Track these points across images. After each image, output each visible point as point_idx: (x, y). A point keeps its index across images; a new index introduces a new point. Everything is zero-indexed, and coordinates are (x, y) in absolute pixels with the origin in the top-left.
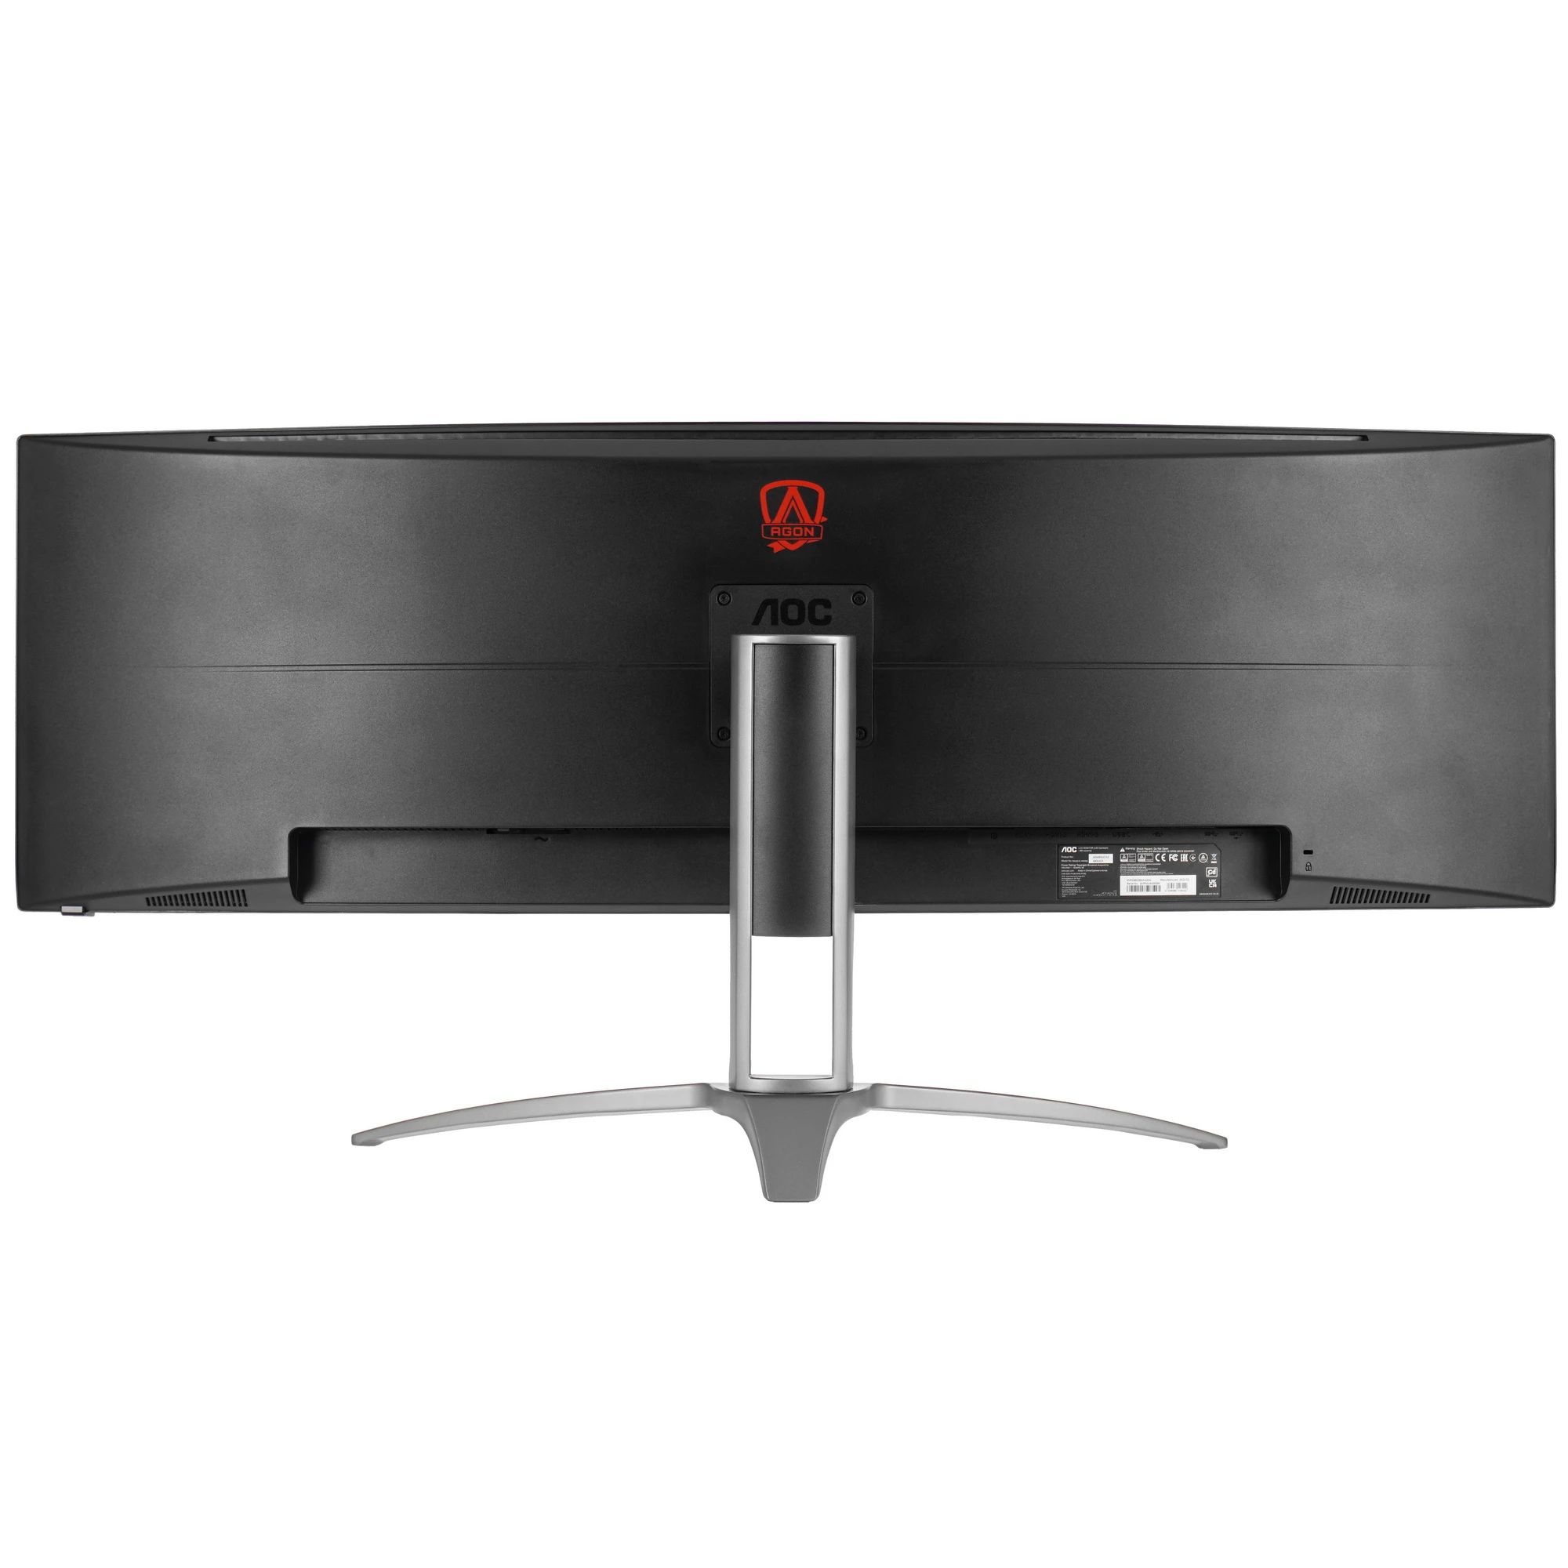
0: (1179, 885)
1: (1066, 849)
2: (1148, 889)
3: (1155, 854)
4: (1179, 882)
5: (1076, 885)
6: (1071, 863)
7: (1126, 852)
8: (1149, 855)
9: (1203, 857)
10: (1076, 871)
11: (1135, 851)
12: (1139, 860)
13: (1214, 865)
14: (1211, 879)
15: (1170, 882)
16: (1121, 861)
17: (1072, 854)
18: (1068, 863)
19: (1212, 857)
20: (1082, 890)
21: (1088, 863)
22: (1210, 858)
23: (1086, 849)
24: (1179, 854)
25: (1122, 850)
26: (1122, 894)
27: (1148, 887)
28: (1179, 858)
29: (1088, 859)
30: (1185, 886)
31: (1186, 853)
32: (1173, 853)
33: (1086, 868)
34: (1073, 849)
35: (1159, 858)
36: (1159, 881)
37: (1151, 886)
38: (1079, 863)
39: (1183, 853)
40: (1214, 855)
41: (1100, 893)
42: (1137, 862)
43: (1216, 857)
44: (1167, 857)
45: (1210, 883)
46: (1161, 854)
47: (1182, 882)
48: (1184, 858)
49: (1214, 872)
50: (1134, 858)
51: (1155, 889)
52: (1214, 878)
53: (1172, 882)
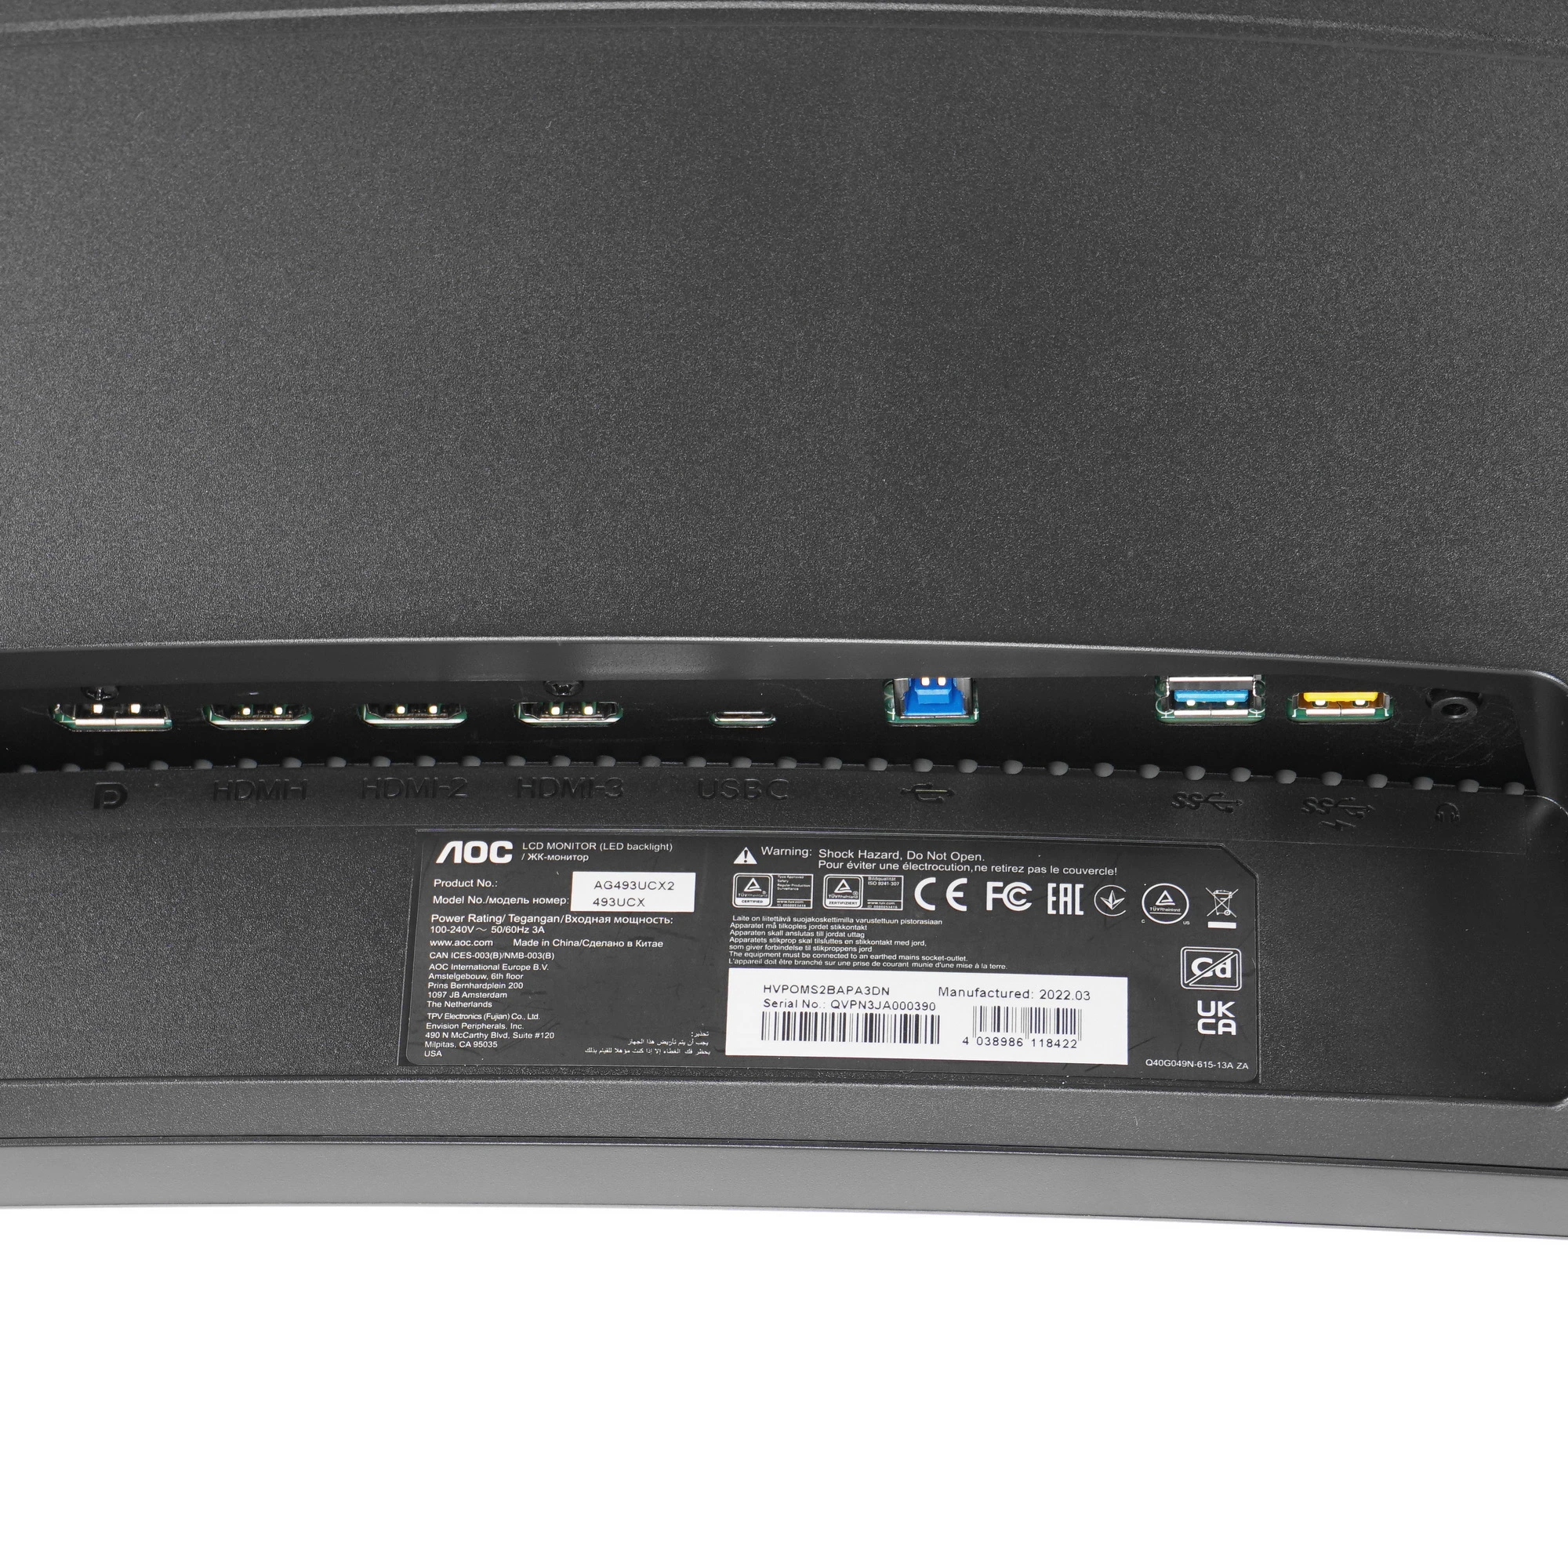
0: (1036, 1020)
1: (460, 851)
2: (871, 1029)
3: (913, 878)
4: (1035, 1002)
5: (499, 1006)
6: (479, 910)
7: (764, 863)
8: (881, 880)
9: (1165, 900)
10: (503, 943)
11: (810, 865)
12: (828, 903)
13: (1222, 938)
14: (1208, 998)
15: (990, 1003)
16: (739, 902)
17: (487, 869)
18: (465, 909)
19: (1211, 902)
20: (529, 1027)
21: (566, 909)
22: (1202, 908)
23: (556, 852)
24: (1039, 885)
25: (745, 858)
26: (732, 1049)
27: (870, 1020)
28: (1037, 898)
29: (566, 892)
30: (1067, 1021)
31: (1073, 880)
32: (1008, 878)
33: (552, 931)
34: (494, 853)
35: (935, 894)
36: (931, 996)
37: (890, 1018)
38: (520, 910)
39: (1060, 879)
40: (1224, 896)
41: (622, 1041)
42: (819, 911)
43: (1233, 904)
44: (973, 894)
45: (1204, 1017)
46: (945, 879)
47: (1051, 1005)
48: (1066, 899)
49: (1224, 968)
50: (804, 893)
51: (909, 1029)
52: (1223, 997)
53: (1003, 1003)
